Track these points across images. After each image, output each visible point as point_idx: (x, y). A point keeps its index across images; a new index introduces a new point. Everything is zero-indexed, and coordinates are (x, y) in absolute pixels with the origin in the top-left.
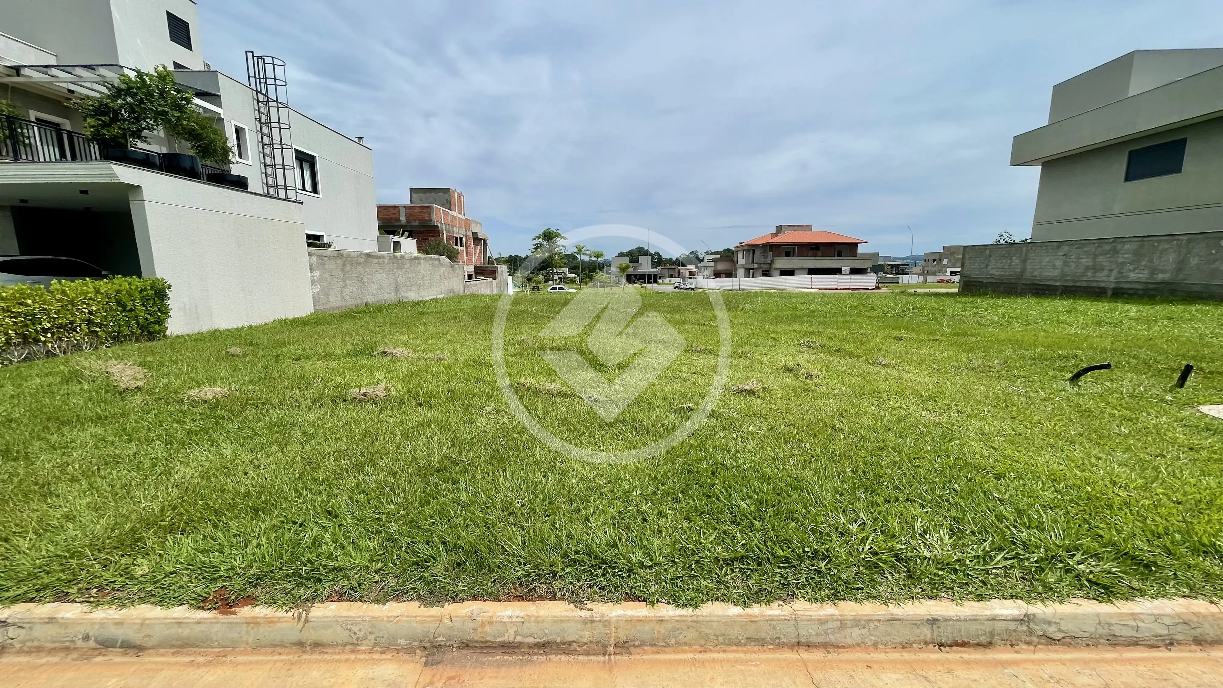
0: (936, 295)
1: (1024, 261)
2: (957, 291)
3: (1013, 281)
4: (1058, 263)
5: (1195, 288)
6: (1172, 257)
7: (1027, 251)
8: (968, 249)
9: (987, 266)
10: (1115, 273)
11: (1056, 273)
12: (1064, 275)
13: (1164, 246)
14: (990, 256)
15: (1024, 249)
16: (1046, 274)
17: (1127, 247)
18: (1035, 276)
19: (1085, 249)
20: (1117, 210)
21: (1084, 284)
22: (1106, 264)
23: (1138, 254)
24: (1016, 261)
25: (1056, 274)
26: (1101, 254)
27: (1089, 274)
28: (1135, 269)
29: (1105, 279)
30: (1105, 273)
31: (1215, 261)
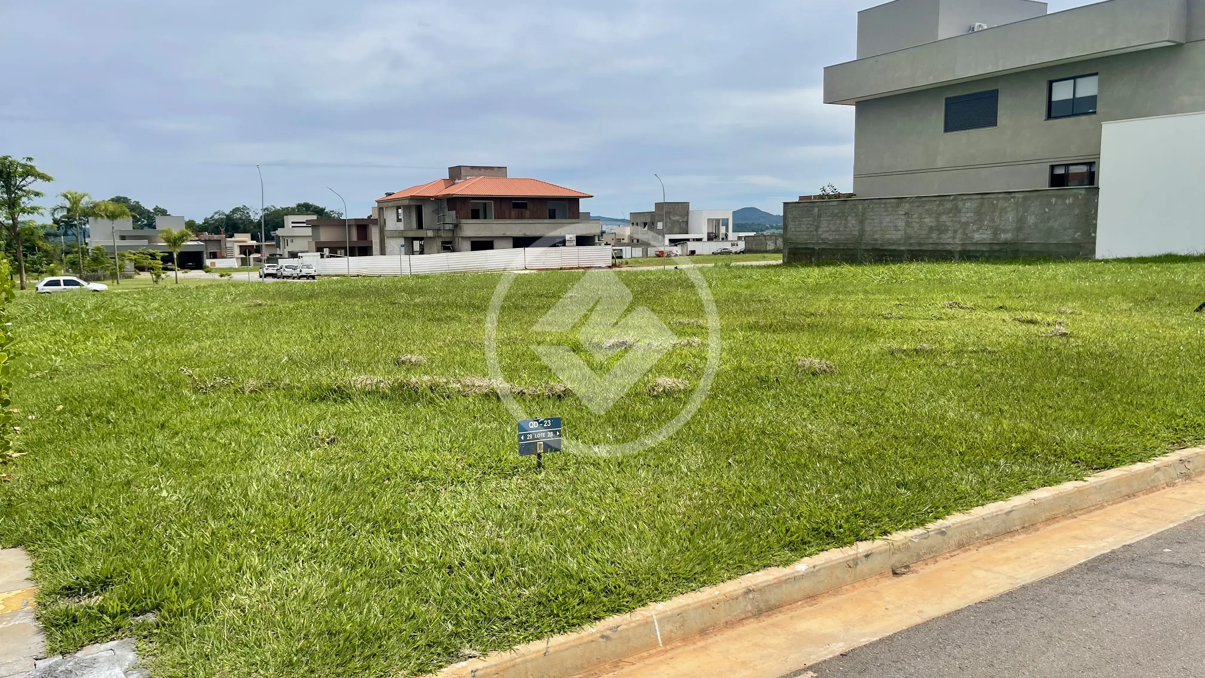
0: (759, 267)
1: (862, 222)
2: (780, 262)
3: (851, 246)
4: (901, 224)
5: (1036, 248)
6: (1011, 216)
7: (864, 209)
8: (790, 206)
9: (817, 227)
10: (959, 235)
11: (899, 235)
12: (908, 237)
13: (1002, 204)
14: (819, 216)
15: (860, 207)
16: (888, 236)
17: (968, 204)
18: (876, 240)
19: (927, 207)
20: (940, 163)
21: (930, 248)
22: (949, 224)
23: (979, 213)
24: (852, 221)
25: (899, 237)
26: (943, 213)
27: (934, 235)
28: (978, 229)
29: (950, 241)
30: (950, 234)
31: (1049, 219)
